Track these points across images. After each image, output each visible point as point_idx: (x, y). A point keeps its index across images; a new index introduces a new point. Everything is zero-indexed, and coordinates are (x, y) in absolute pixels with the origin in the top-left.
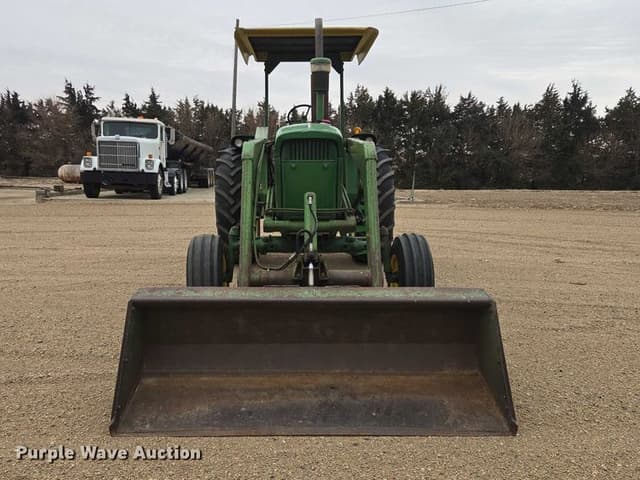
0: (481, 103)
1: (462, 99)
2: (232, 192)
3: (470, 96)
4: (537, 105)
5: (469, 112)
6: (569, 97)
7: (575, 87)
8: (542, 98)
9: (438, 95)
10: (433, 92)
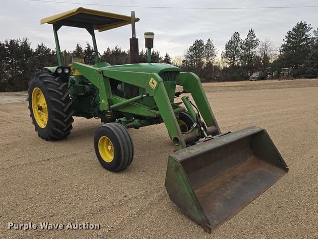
0: (49, 49)
1: (39, 46)
2: (63, 99)
3: (42, 45)
4: (74, 52)
5: (43, 52)
6: (86, 49)
7: (88, 45)
8: (76, 49)
9: (26, 43)
10: (22, 41)
